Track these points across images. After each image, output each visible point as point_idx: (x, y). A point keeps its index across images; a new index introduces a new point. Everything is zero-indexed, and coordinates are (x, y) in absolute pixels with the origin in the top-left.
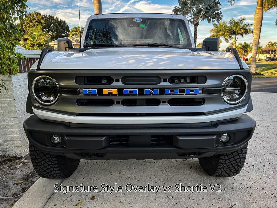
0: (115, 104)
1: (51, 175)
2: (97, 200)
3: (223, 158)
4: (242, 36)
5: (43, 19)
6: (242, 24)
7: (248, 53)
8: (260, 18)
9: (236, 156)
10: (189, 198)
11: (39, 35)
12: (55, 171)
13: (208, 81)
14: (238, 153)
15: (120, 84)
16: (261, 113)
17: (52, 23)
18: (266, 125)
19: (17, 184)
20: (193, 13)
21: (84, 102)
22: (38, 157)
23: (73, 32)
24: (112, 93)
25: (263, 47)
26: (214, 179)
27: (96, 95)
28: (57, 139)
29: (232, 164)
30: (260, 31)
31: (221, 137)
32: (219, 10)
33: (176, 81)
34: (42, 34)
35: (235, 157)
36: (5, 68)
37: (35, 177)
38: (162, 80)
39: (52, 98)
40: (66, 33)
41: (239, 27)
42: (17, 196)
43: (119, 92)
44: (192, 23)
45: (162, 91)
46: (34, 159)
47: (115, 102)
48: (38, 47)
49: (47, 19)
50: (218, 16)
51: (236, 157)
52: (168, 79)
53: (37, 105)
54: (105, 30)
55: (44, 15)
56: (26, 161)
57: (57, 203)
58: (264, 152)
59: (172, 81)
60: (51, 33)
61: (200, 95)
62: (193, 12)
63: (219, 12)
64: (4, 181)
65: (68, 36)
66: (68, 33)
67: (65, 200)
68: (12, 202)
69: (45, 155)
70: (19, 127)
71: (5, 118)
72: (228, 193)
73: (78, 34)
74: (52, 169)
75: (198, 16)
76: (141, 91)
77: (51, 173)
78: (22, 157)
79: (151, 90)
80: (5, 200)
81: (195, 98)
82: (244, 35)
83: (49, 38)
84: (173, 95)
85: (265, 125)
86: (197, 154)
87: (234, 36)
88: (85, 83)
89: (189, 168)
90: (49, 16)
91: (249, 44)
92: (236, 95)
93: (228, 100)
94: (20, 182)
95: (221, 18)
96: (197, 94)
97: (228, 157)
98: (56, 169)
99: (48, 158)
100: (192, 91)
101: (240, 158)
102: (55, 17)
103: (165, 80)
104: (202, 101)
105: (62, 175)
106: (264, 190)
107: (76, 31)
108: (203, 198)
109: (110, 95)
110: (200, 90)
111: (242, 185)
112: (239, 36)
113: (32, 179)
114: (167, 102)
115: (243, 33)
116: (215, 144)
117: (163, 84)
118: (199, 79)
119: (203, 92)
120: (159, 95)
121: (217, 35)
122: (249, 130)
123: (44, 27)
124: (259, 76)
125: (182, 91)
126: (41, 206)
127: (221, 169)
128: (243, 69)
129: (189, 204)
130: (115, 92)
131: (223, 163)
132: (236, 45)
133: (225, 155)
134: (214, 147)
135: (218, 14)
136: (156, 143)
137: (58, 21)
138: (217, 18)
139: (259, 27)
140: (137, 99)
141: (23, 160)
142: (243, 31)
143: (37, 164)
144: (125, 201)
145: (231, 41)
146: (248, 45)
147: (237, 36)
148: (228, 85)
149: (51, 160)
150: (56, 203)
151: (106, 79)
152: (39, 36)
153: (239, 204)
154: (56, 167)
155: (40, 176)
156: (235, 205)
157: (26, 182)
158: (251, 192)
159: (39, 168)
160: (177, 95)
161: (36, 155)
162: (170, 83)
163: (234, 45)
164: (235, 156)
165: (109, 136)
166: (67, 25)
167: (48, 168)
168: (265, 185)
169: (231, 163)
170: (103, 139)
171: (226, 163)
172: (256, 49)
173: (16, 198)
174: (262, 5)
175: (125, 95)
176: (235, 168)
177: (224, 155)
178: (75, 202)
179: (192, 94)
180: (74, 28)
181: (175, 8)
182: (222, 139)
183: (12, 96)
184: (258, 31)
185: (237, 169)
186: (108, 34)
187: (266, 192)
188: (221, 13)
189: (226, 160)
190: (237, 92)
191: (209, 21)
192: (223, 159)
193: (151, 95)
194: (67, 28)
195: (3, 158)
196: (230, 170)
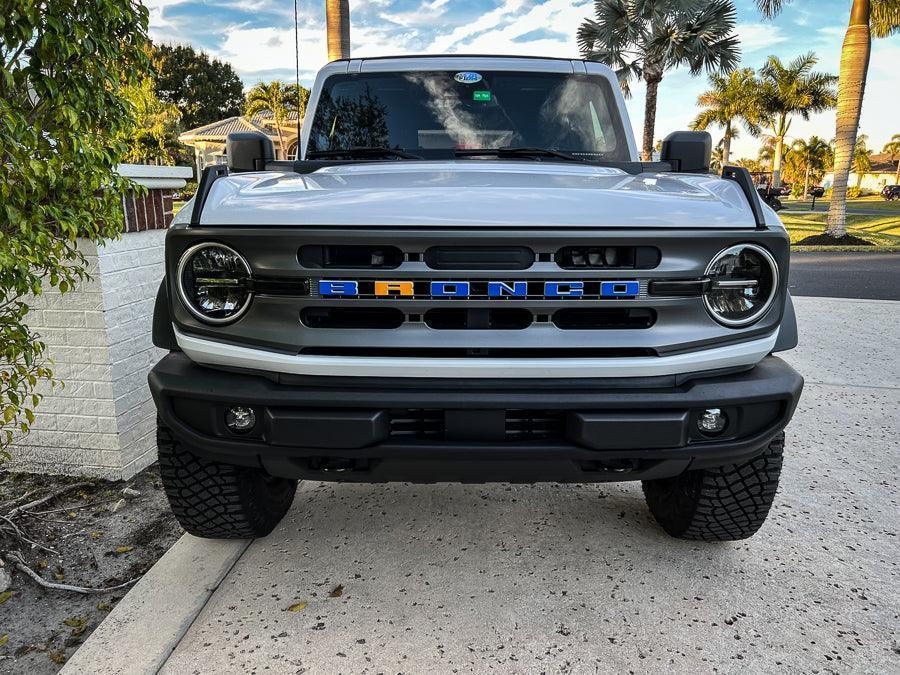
0: (407, 322)
1: (217, 526)
2: (349, 598)
3: (711, 482)
4: (806, 115)
5: (159, 60)
6: (805, 77)
7: (824, 173)
8: (859, 59)
9: (750, 476)
10: (612, 597)
11: (148, 111)
12: (230, 514)
13: (665, 260)
14: (754, 468)
15: (421, 267)
16: (848, 364)
17: (190, 72)
18: (859, 399)
19: (116, 555)
20: (645, 40)
21: (318, 317)
22: (182, 473)
23: (255, 103)
24: (398, 292)
25: (876, 152)
26: (687, 547)
27: (356, 297)
28: (242, 418)
29: (738, 502)
30: (861, 101)
31: (702, 418)
32: (729, 33)
33: (576, 260)
34: (156, 108)
35: (746, 481)
36: (90, 219)
37: (164, 538)
38: (537, 256)
39: (229, 306)
40: (233, 103)
41: (794, 85)
42: (118, 587)
43: (417, 288)
44: (640, 75)
45: (536, 287)
46: (172, 479)
47: (407, 317)
48: (144, 148)
49: (171, 60)
50: (725, 52)
51: (749, 481)
52: (552, 256)
53: (189, 323)
54: (365, 103)
55: (163, 47)
56: (135, 492)
57: (238, 603)
58: (842, 476)
59: (564, 261)
60: (185, 104)
61: (643, 299)
62: (643, 37)
63: (728, 37)
64: (77, 545)
65: (238, 114)
66: (239, 104)
67: (259, 596)
68: (107, 601)
69: (202, 469)
70: (114, 393)
71: (73, 367)
72: (727, 584)
73: (273, 106)
74: (221, 509)
75: (659, 52)
76: (480, 287)
77: (220, 520)
78: (121, 481)
79: (505, 284)
80: (86, 596)
81: (629, 309)
82: (811, 113)
83: (178, 121)
84: (566, 297)
85: (855, 399)
86: (635, 466)
87: (778, 117)
88: (324, 262)
89: (617, 517)
90: (180, 47)
91: (827, 142)
92: (746, 301)
93: (722, 314)
94: (124, 549)
95: (734, 59)
96: (633, 298)
97: (725, 480)
98: (232, 508)
99: (210, 477)
100: (622, 288)
101: (761, 485)
102: (198, 53)
103: (545, 258)
104: (647, 315)
105: (248, 528)
106: (832, 579)
107: (264, 99)
108: (652, 598)
109: (393, 298)
110: (643, 287)
111: (767, 565)
112: (794, 118)
113: (156, 542)
114: (550, 317)
115: (808, 106)
116: (682, 439)
117: (539, 268)
118: (640, 254)
119: (653, 290)
120: (529, 298)
121: (723, 113)
122: (779, 398)
123: (161, 86)
124: (855, 247)
125: (592, 287)
126: (193, 608)
127: (705, 515)
128: (766, 228)
129: (612, 611)
130: (407, 288)
131: (710, 499)
132: (783, 146)
133: (718, 475)
134: (681, 444)
135: (726, 44)
136: (517, 434)
137: (209, 66)
138: (722, 56)
139: (858, 89)
140: (466, 309)
141: (125, 490)
142: (806, 99)
143: (180, 493)
144: (427, 602)
145: (768, 132)
146: (824, 146)
147: (789, 116)
148: (725, 271)
149: (220, 481)
150: (234, 604)
151: (380, 252)
152: (147, 113)
153: (756, 615)
154: (235, 503)
155: (186, 530)
156: (744, 615)
157: (139, 550)
158: (792, 583)
159: (185, 504)
160: (578, 298)
161: (177, 468)
162: (561, 265)
163: (778, 144)
164: (746, 478)
165: (389, 409)
166: (237, 78)
167: (211, 505)
168: (837, 565)
169: (734, 498)
170: (373, 419)
171: (719, 499)
172: (848, 159)
173: (116, 590)
174: (865, 18)
175: (435, 298)
176: (746, 514)
177: (715, 476)
178: (287, 599)
179: (620, 298)
180: (258, 90)
181: (585, 25)
182: (705, 425)
183: (96, 300)
184: (852, 102)
185: (752, 517)
186: (375, 117)
187: (836, 586)
188: (734, 42)
189: (720, 489)
190: (749, 292)
191: (696, 67)
192: (710, 487)
193: (504, 298)
194: (237, 88)
195: (67, 483)
196: (732, 518)
